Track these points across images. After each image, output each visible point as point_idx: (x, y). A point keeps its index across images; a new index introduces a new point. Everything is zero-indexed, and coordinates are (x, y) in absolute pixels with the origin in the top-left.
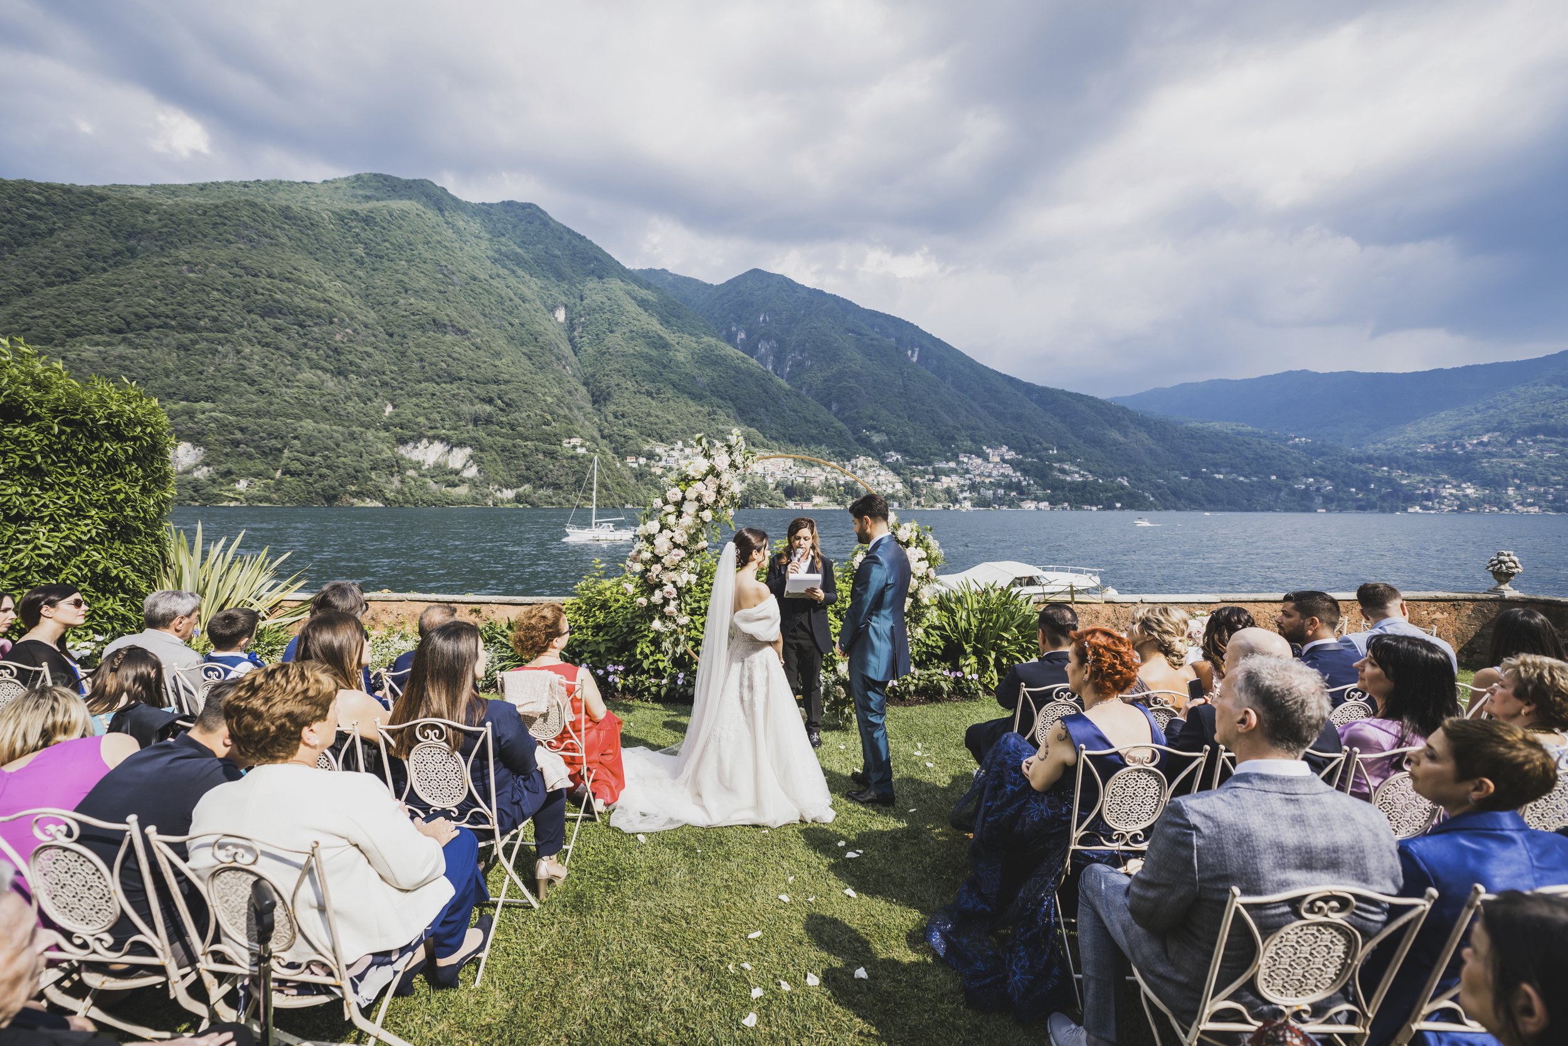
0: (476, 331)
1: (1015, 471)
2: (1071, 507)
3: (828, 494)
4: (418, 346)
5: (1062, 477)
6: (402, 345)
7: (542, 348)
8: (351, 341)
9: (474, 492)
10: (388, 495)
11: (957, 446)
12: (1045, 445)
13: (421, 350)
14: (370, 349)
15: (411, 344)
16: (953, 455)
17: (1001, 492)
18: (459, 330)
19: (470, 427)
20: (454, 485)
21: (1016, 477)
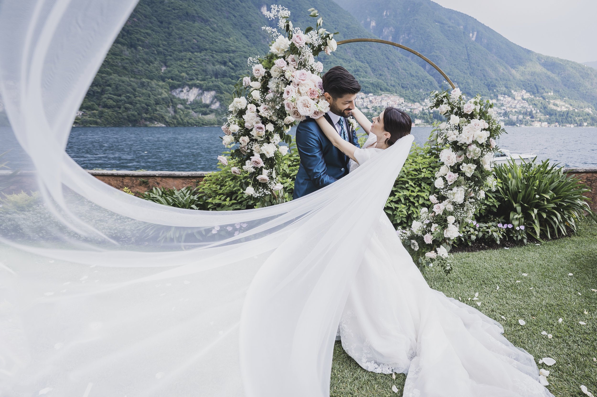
0: (213, 20)
1: (529, 105)
2: (560, 125)
3: (423, 118)
4: (179, 29)
5: (554, 108)
6: (168, 28)
7: (254, 31)
8: (137, 26)
9: (219, 117)
10: (168, 120)
11: (498, 91)
12: (546, 90)
13: (181, 32)
14: (149, 31)
15: (174, 27)
16: (495, 95)
17: (521, 117)
18: (203, 19)
19: (214, 79)
20: (205, 114)
21: (530, 108)
